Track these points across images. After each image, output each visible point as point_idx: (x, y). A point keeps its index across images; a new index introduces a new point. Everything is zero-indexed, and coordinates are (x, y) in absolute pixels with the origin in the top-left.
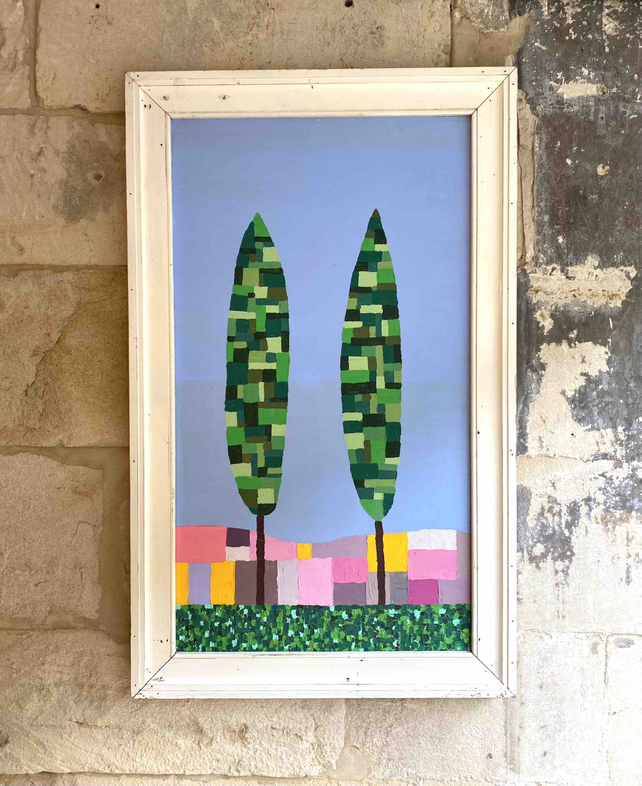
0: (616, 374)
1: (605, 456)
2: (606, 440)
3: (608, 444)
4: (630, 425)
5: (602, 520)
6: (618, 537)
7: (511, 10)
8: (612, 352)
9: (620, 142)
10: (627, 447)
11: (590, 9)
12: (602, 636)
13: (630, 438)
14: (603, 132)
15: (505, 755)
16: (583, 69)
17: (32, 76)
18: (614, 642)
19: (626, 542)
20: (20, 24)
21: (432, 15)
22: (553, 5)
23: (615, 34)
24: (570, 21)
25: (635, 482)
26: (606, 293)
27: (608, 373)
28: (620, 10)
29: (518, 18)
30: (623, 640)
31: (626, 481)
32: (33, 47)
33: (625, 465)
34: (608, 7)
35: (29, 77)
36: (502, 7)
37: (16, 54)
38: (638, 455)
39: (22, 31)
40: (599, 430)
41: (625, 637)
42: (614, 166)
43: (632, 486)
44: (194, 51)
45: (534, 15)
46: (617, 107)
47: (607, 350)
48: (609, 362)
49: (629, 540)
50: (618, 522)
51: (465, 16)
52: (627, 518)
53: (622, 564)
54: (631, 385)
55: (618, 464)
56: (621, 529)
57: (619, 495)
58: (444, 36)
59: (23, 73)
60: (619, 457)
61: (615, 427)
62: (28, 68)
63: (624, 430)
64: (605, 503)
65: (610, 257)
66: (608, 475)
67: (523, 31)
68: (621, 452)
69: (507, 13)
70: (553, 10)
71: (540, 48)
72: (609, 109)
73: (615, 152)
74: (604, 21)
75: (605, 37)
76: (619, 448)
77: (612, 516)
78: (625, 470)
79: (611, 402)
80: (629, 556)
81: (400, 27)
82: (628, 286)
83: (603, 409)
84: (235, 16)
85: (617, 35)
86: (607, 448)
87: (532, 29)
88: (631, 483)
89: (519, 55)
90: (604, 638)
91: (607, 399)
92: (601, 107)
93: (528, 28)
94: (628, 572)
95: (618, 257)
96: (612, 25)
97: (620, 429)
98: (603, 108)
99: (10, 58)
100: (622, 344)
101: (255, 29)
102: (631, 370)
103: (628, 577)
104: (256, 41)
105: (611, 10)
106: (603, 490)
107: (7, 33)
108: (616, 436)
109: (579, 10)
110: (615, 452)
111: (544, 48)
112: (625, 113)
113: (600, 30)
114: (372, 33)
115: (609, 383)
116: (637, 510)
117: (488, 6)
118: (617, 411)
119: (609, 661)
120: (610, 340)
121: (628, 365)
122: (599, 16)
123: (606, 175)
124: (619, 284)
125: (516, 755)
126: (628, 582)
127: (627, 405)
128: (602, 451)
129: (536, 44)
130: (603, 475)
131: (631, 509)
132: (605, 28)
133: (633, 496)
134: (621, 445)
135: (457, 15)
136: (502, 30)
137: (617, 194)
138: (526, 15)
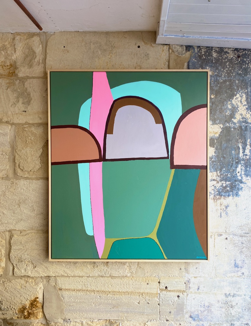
0: (217, 156)
1: (214, 180)
2: (214, 175)
3: (215, 177)
4: (221, 171)
5: (213, 199)
6: (218, 203)
7: (186, 49)
8: (216, 150)
9: (218, 88)
10: (220, 177)
11: (209, 50)
12: (213, 233)
13: (221, 175)
14: (213, 85)
15: (185, 269)
16: (207, 67)
17: (44, 67)
18: (217, 235)
19: (220, 205)
20: (41, 51)
21: (163, 51)
22: (198, 48)
23: (216, 57)
24: (203, 53)
25: (223, 187)
26: (214, 132)
27: (215, 155)
28: (217, 50)
29: (188, 52)
30: (219, 234)
31: (220, 187)
32: (45, 58)
33: (220, 183)
34: (214, 49)
35: (43, 67)
36: (183, 49)
37: (40, 61)
38: (223, 180)
39: (42, 53)
40: (212, 172)
41: (220, 233)
42: (216, 95)
43: (222, 189)
44: (93, 60)
45: (193, 51)
46: (217, 78)
47: (214, 149)
48: (215, 152)
49: (221, 205)
50: (218, 199)
51: (173, 51)
52: (221, 198)
53: (219, 211)
54: (222, 159)
55: (218, 182)
56: (219, 201)
57: (218, 191)
58: (167, 57)
59: (42, 66)
60: (218, 180)
61: (217, 171)
62: (43, 64)
63: (219, 172)
64: (214, 194)
65: (215, 122)
66: (215, 186)
67: (190, 56)
68: (218, 179)
69: (185, 51)
70: (198, 50)
71: (194, 61)
72: (214, 79)
73: (216, 91)
74: (213, 53)
75: (213, 58)
76: (218, 178)
77: (216, 197)
78: (220, 184)
79: (216, 164)
80: (221, 209)
81: (154, 54)
82: (220, 130)
83: (213, 166)
84: (105, 50)
85: (217, 57)
86: (215, 178)
87: (192, 55)
88: (222, 188)
89: (188, 63)
90: (214, 234)
91: (214, 163)
92: (212, 78)
93: (191, 55)
94: (221, 214)
95: (218, 122)
96: (215, 54)
97: (218, 172)
98: (213, 78)
99: (38, 62)
100: (219, 147)
101: (111, 54)
102: (221, 155)
103: (221, 216)
104: (111, 57)
105: (215, 50)
106: (214, 190)
107: (37, 54)
108: (217, 174)
109: (206, 50)
110: (217, 179)
111: (196, 61)
112: (219, 80)
113: (212, 56)
114: (146, 56)
115: (215, 159)
116: (223, 196)
117: (180, 49)
118: (218, 167)
119: (215, 240)
120: (215, 146)
121: (221, 153)
122: (212, 52)
123: (214, 98)
124: (218, 129)
125: (188, 268)
126: (221, 217)
127: (220, 165)
128: (213, 178)
129: (193, 60)
130: (213, 186)
131: (222, 195)
132: (213, 55)
133: (222, 192)
134: (218, 177)
135: (171, 51)
136: (183, 55)
137: (217, 103)
138: (191, 51)
